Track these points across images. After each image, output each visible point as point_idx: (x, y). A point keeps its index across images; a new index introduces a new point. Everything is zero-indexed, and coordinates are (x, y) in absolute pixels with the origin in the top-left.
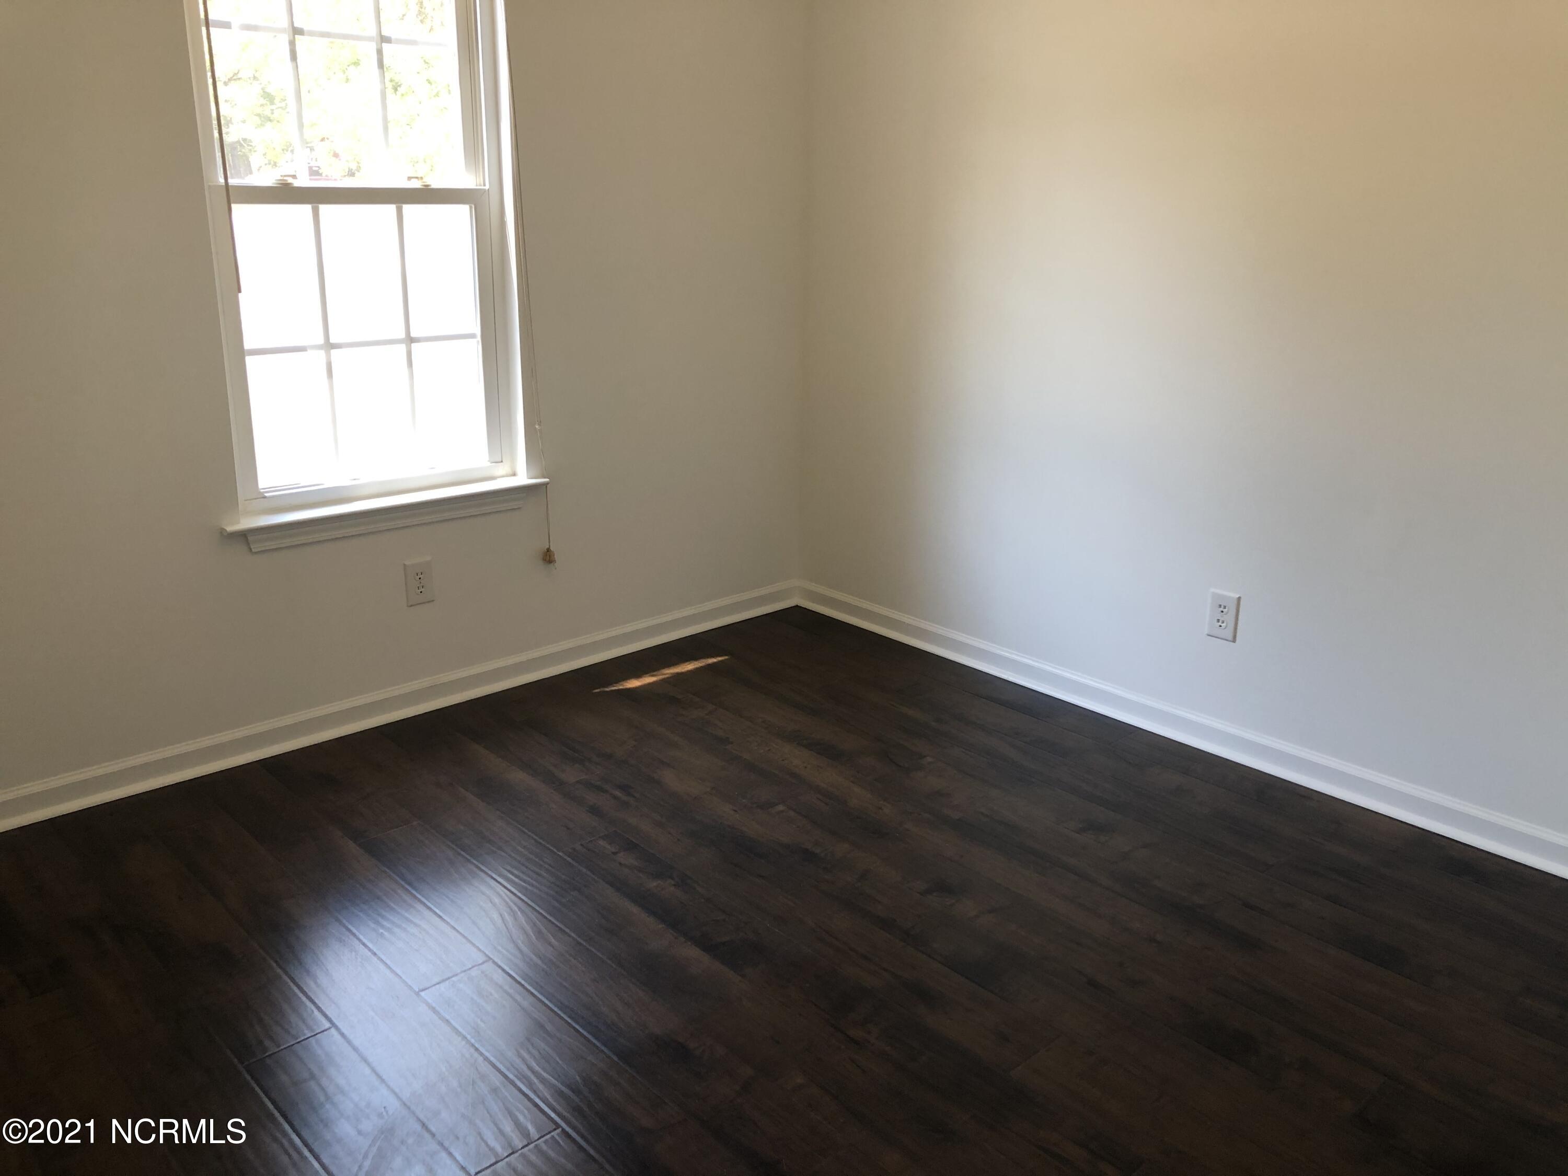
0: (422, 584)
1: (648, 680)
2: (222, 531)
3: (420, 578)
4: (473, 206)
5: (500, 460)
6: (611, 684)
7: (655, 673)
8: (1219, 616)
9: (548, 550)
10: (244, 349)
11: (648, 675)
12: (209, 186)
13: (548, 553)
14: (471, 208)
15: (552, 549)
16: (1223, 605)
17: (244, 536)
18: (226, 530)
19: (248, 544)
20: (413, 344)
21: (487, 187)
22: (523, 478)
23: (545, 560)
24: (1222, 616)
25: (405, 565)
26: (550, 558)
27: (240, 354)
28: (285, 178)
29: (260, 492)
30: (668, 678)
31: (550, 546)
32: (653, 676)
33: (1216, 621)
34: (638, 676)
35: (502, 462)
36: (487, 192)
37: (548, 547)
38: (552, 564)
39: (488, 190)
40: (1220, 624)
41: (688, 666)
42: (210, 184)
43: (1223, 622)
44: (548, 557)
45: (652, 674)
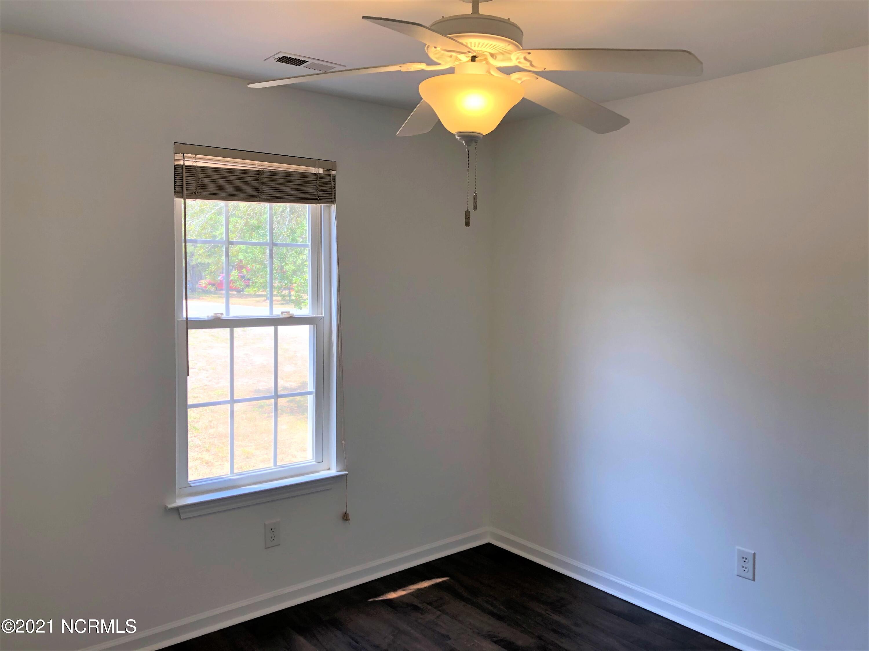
0: (274, 535)
1: (401, 593)
2: (166, 507)
3: (273, 532)
4: (315, 326)
5: (322, 461)
6: (379, 595)
7: (405, 588)
8: (743, 564)
9: (346, 513)
10: (187, 404)
11: (401, 590)
12: (178, 321)
13: (346, 515)
14: (314, 326)
15: (348, 512)
16: (745, 557)
17: (177, 509)
18: (168, 507)
19: (179, 515)
20: (278, 399)
21: (323, 315)
22: (333, 472)
23: (344, 519)
24: (745, 564)
25: (265, 524)
26: (346, 518)
27: (185, 406)
28: (217, 315)
29: (188, 484)
30: (413, 592)
31: (347, 511)
32: (404, 590)
33: (741, 567)
34: (395, 590)
35: (323, 462)
36: (323, 318)
37: (346, 511)
38: (347, 521)
39: (324, 317)
40: (744, 569)
41: (425, 584)
42: (178, 320)
43: (746, 568)
44: (345, 517)
45: (403, 589)
